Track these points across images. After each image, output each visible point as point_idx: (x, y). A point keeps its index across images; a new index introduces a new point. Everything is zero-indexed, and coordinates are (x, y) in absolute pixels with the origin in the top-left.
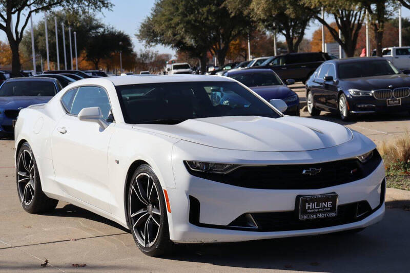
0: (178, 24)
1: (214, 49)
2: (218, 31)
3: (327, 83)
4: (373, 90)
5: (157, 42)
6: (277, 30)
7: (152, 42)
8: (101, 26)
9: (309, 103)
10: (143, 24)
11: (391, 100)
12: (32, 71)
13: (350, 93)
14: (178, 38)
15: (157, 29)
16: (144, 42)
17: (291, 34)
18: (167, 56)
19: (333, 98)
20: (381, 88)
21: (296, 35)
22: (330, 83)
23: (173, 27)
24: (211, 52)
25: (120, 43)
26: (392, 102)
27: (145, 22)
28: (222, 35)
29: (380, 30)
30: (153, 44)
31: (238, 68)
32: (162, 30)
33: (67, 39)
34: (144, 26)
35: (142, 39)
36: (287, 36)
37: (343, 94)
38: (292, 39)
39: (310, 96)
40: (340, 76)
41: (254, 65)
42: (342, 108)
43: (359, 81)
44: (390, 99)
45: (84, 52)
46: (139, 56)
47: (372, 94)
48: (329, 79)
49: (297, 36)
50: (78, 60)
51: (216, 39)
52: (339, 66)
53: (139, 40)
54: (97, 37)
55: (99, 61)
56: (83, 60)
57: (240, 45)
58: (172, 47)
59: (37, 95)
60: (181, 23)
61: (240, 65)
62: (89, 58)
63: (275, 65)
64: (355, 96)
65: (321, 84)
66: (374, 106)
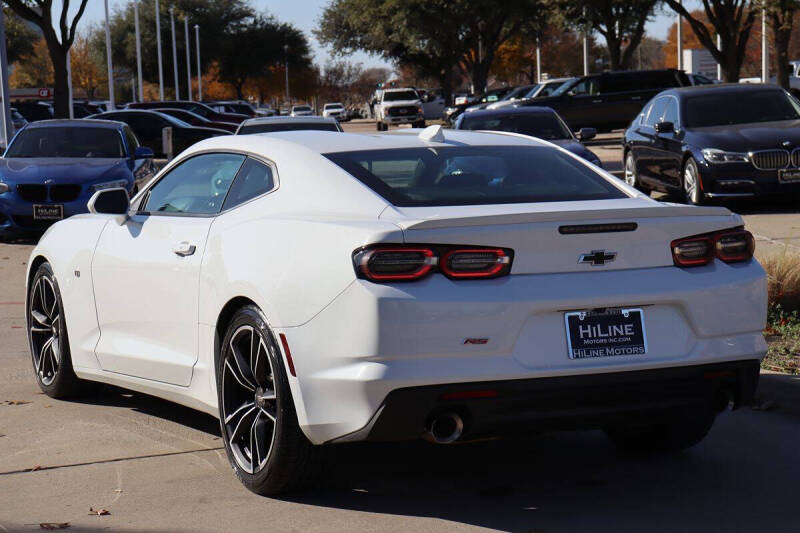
0: (394, 11)
1: (465, 62)
2: (473, 26)
3: (661, 135)
4: (752, 150)
5: (355, 46)
6: (590, 23)
7: (346, 46)
8: (248, 14)
9: (629, 176)
10: (329, 11)
11: (787, 172)
12: (106, 102)
13: (705, 157)
14: (395, 38)
15: (354, 21)
16: (330, 46)
17: (617, 32)
18: (382, 73)
19: (674, 166)
20: (768, 147)
21: (626, 34)
22: (669, 136)
23: (385, 18)
24: (460, 67)
25: (286, 47)
26: (789, 175)
27: (332, 6)
28: (482, 35)
29: (785, 26)
30: (348, 50)
31: (509, 99)
32: (364, 24)
33: (180, 39)
34: (329, 14)
35: (326, 40)
36: (610, 35)
37: (692, 159)
38: (619, 42)
39: (630, 160)
40: (687, 123)
41: (539, 95)
42: (689, 185)
43: (724, 132)
44: (785, 170)
45: (215, 64)
46: (323, 74)
47: (749, 159)
48: (666, 127)
49: (629, 36)
50: (203, 81)
51: (470, 42)
52: (685, 101)
53: (321, 43)
54: (240, 35)
55: (243, 81)
56: (214, 80)
57: (521, 51)
58: (385, 56)
59: (84, 156)
60: (400, 9)
61: (513, 93)
62: (225, 76)
63: (579, 93)
64: (716, 162)
65: (650, 137)
66: (752, 182)
